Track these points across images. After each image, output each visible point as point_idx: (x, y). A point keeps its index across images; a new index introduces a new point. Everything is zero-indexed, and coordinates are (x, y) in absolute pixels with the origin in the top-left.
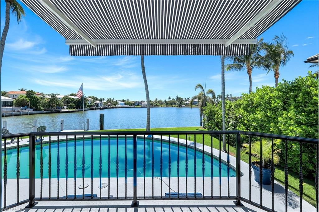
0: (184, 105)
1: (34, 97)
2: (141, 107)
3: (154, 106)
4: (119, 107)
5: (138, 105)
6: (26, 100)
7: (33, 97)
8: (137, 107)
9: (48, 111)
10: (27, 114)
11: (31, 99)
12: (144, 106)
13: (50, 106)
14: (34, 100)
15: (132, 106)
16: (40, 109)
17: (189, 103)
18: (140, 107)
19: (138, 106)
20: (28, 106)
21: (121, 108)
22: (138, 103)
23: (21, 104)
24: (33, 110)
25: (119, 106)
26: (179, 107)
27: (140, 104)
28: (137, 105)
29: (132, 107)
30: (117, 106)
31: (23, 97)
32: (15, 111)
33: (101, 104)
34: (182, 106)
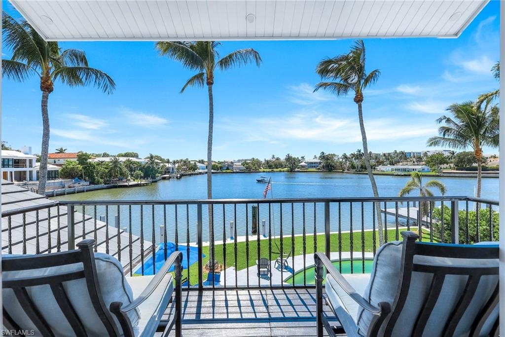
0: (298, 168)
1: (90, 163)
2: (233, 173)
3: (252, 171)
4: (200, 173)
5: (228, 169)
6: (77, 167)
7: (87, 163)
8: (226, 173)
9: (108, 184)
10: (83, 191)
11: (86, 167)
12: (238, 171)
13: (110, 176)
14: (89, 169)
15: (218, 171)
16: (98, 183)
17: (305, 165)
18: (231, 173)
19: (228, 171)
20: (80, 177)
21: (203, 174)
22: (227, 166)
23: (69, 174)
24: (88, 183)
25: (201, 171)
26: (291, 171)
27: (230, 168)
28: (226, 168)
29: (219, 173)
30: (196, 171)
31: (73, 163)
32: (66, 186)
33: (173, 169)
34: (296, 170)
